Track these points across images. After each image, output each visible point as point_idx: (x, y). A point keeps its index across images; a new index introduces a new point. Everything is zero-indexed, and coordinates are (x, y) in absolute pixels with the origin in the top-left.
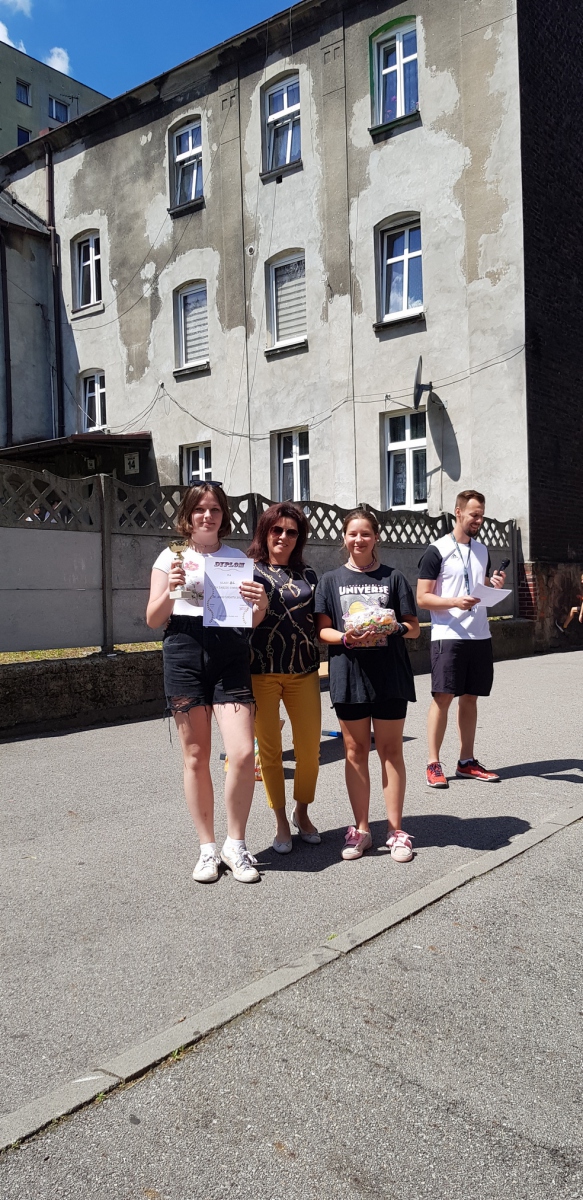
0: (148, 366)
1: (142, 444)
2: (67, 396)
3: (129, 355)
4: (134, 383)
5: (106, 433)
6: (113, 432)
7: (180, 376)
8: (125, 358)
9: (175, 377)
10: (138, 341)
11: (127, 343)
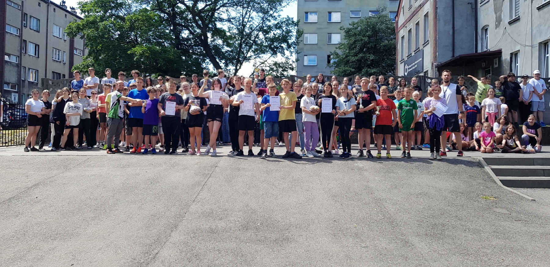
0: (501, 21)
1: (498, 53)
2: (479, 38)
3: (496, 18)
4: (498, 29)
5: (488, 51)
6: (491, 51)
7: (510, 23)
8: (495, 19)
9: (509, 24)
10: (499, 12)
11: (496, 13)
